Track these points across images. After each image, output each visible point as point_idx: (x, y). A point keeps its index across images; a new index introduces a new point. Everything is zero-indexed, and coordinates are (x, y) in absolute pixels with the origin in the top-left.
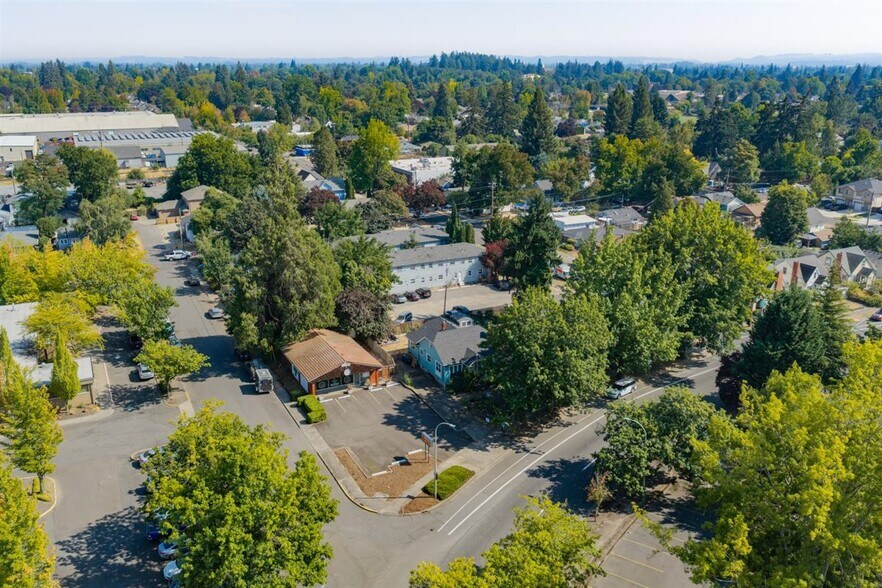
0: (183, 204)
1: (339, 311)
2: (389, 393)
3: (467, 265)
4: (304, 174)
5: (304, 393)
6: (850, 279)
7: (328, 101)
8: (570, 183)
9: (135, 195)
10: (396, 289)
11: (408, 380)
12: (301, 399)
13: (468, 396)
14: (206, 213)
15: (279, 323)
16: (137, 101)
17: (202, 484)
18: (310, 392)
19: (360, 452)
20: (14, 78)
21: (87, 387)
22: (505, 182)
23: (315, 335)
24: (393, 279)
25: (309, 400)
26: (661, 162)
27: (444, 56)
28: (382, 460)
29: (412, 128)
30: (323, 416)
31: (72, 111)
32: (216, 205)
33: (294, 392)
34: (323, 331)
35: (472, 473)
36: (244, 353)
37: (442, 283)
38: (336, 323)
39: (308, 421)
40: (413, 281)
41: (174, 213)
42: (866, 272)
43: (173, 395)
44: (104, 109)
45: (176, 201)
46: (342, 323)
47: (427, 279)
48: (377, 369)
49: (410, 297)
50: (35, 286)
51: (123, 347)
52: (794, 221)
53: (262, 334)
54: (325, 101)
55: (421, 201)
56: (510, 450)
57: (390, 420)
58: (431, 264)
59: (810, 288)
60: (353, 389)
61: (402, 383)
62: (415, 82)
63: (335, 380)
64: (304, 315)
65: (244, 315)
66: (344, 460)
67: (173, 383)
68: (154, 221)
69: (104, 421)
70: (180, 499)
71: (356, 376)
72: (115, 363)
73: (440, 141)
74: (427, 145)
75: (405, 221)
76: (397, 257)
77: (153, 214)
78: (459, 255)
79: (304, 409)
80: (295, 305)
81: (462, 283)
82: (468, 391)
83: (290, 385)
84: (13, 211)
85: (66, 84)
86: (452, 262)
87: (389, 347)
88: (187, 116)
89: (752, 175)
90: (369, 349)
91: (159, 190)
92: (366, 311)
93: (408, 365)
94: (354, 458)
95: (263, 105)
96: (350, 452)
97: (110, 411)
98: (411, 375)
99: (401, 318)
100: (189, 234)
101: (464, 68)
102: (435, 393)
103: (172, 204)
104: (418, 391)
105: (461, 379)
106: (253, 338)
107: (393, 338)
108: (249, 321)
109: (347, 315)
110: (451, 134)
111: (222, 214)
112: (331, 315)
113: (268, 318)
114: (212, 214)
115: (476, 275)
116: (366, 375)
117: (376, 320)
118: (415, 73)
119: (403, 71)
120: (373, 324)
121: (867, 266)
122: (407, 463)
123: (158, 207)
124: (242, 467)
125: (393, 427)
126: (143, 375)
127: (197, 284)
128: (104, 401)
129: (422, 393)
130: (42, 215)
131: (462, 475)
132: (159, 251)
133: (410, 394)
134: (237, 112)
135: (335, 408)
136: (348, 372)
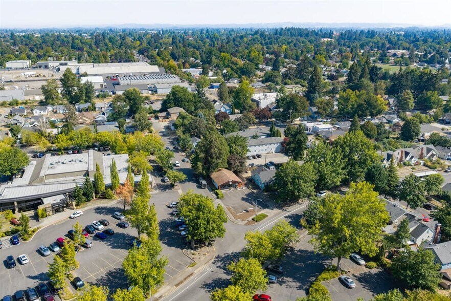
0: (168, 115)
1: (228, 163)
2: (244, 190)
3: (276, 145)
4: (215, 101)
5: (217, 189)
6: (426, 158)
7: (225, 59)
8: (325, 110)
9: (149, 109)
10: (249, 154)
11: (250, 187)
12: (216, 191)
14: (180, 121)
15: (209, 166)
16: (138, 55)
17: (194, 210)
18: (219, 189)
19: (234, 208)
20: (83, 41)
21: (151, 183)
22: (296, 110)
23: (220, 170)
24: (248, 150)
25: (218, 191)
26: (363, 103)
27: (282, 29)
28: (240, 210)
29: (262, 74)
30: (223, 197)
31: (112, 62)
32: (183, 118)
33: (214, 189)
34: (223, 169)
35: (268, 216)
36: (197, 175)
37: (266, 152)
38: (227, 167)
39: (218, 198)
40: (255, 151)
41: (166, 117)
42: (433, 155)
43: (176, 187)
44: (126, 61)
45: (165, 113)
46: (230, 167)
47: (261, 150)
48: (240, 183)
49: (254, 157)
50: (126, 148)
51: (159, 171)
52: (414, 131)
53: (203, 169)
54: (223, 59)
55: (262, 116)
56: (280, 210)
57: (243, 199)
58: (262, 145)
59: (408, 161)
60: (232, 189)
61: (248, 188)
62: (266, 44)
63: (227, 185)
64: (217, 164)
65: (198, 163)
66: (228, 210)
67: (175, 184)
68: (157, 121)
69: (156, 194)
70: (188, 213)
71: (234, 184)
72: (155, 176)
73: (274, 82)
74: (268, 84)
76: (250, 141)
77: (157, 118)
78: (273, 142)
79: (217, 194)
80: (214, 161)
81: (274, 152)
82: (270, 192)
83: (212, 186)
84: (106, 115)
85: (106, 45)
86: (270, 144)
87: (245, 175)
88: (163, 66)
89: (410, 106)
90: (238, 175)
91: (157, 106)
92: (238, 163)
93: (251, 182)
94: (232, 209)
95: (195, 58)
96: (231, 207)
97: (157, 191)
98: (251, 185)
99: (250, 165)
100: (173, 128)
101: (292, 35)
102: (259, 191)
103: (164, 114)
104: (253, 191)
105: (268, 188)
106: (201, 170)
107: (246, 172)
108: (200, 164)
109: (231, 164)
110: (279, 80)
111: (186, 122)
112: (226, 164)
113: (205, 164)
114: (182, 121)
115: (279, 149)
116: (237, 184)
117: (241, 166)
118: (267, 38)
119: (261, 37)
121: (434, 153)
122: (248, 212)
123: (160, 115)
124: (204, 206)
125: (244, 202)
126: (166, 181)
127: (178, 149)
128: (155, 188)
129: (255, 191)
130: (118, 118)
131: (264, 216)
132: (162, 134)
133: (250, 191)
134: (184, 63)
135: (226, 194)
136: (230, 183)
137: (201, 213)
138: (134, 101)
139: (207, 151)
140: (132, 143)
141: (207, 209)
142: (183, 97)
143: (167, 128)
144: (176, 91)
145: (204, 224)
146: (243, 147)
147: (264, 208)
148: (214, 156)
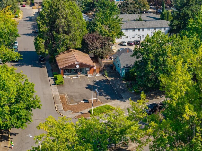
2: (96, 78)
5: (58, 74)
11: (106, 73)
12: (55, 76)
19: (70, 97)
23: (70, 51)
28: (78, 100)
34: (75, 50)
38: (80, 47)
39: (55, 84)
46: (85, 48)
48: (93, 67)
57: (89, 87)
60: (80, 75)
61: (104, 75)
63: (71, 69)
66: (62, 98)
76: (126, 24)
79: (55, 80)
87: (107, 61)
92: (97, 43)
94: (67, 98)
96: (66, 96)
98: (108, 73)
104: (108, 78)
106: (43, 49)
107: (111, 58)
109: (88, 44)
116: (88, 69)
117: (102, 48)
122: (88, 102)
125: (88, 90)
129: (110, 79)
133: (104, 78)
135: (69, 81)
136: (78, 67)
146: (114, 27)
147: (113, 98)
148: (60, 29)
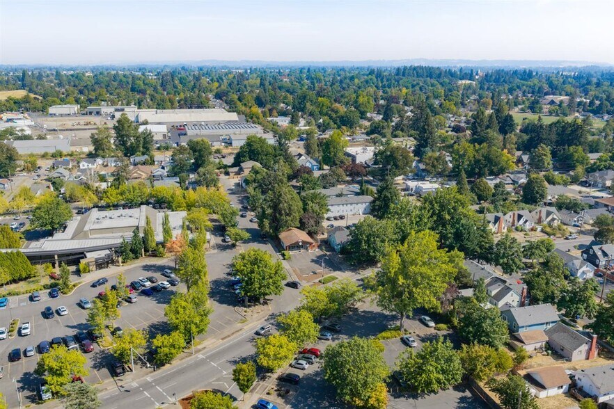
0: (241, 170)
1: (301, 221)
2: (316, 252)
3: (364, 206)
4: (300, 155)
5: (284, 250)
6: (545, 223)
7: (323, 106)
9: (219, 163)
10: (329, 215)
11: (324, 249)
12: (283, 252)
13: (345, 256)
14: (252, 176)
15: (277, 225)
16: (215, 100)
17: (249, 263)
18: (286, 250)
19: (300, 269)
20: (146, 82)
21: (208, 242)
23: (291, 229)
24: (328, 210)
25: (285, 252)
27: (405, 68)
28: (307, 272)
29: (367, 124)
30: (289, 258)
31: (181, 108)
32: (256, 172)
33: (281, 250)
34: (294, 228)
35: (337, 278)
36: (264, 235)
37: (352, 213)
38: (299, 226)
39: (284, 259)
40: (338, 211)
41: (238, 173)
42: (553, 220)
43: (237, 248)
44: (198, 107)
45: (238, 168)
46: (302, 226)
47: (345, 211)
48: (313, 244)
49: (336, 219)
50: (185, 205)
51: (220, 230)
52: (537, 193)
53: (270, 227)
54: (321, 106)
55: (355, 172)
56: (354, 273)
57: (313, 261)
58: (347, 204)
59: (521, 225)
60: (302, 250)
61: (322, 250)
62: (384, 86)
63: (295, 246)
64: (287, 221)
65: (265, 220)
66: (294, 271)
67: (237, 244)
68: (227, 177)
69: (214, 254)
70: (242, 267)
71: (305, 245)
72: (216, 236)
73: (381, 134)
74: (373, 136)
75: (345, 182)
76: (332, 200)
77: (227, 174)
78: (360, 201)
79: (283, 255)
80: (284, 217)
81: (361, 214)
82: (345, 254)
83: (279, 247)
84: (166, 170)
85: (175, 87)
86: (357, 204)
87: (320, 237)
88: (243, 114)
89: (546, 164)
90: (312, 237)
91: (229, 160)
92: (312, 222)
93: (326, 244)
94: (298, 272)
95: (286, 104)
96: (297, 269)
97: (216, 251)
98: (325, 247)
99: (328, 226)
100: (244, 185)
101: (418, 76)
102: (333, 254)
103: (236, 169)
104: (326, 252)
105: (343, 250)
106: (267, 229)
107: (323, 234)
108: (266, 222)
109: (304, 223)
110: (388, 131)
111: (259, 177)
112: (298, 223)
113: (274, 222)
114: (254, 176)
115: (368, 210)
116: (308, 245)
117: (316, 226)
118: (385, 80)
119: (377, 78)
120: (314, 227)
121: (555, 217)
122: (316, 274)
123: (230, 170)
125: (313, 263)
126: (227, 240)
127: (247, 208)
128: (213, 247)
129: (328, 253)
130: (180, 173)
131: (334, 278)
132: (230, 192)
133: (322, 253)
134: (271, 110)
135: (295, 256)
136: (300, 244)
137: (256, 266)
138: (200, 153)
139: (275, 207)
140: (192, 199)
141: (262, 262)
142: (260, 149)
143: (238, 185)
144: (252, 141)
145: (259, 279)
146: (322, 205)
147: (335, 270)
148: (283, 212)
